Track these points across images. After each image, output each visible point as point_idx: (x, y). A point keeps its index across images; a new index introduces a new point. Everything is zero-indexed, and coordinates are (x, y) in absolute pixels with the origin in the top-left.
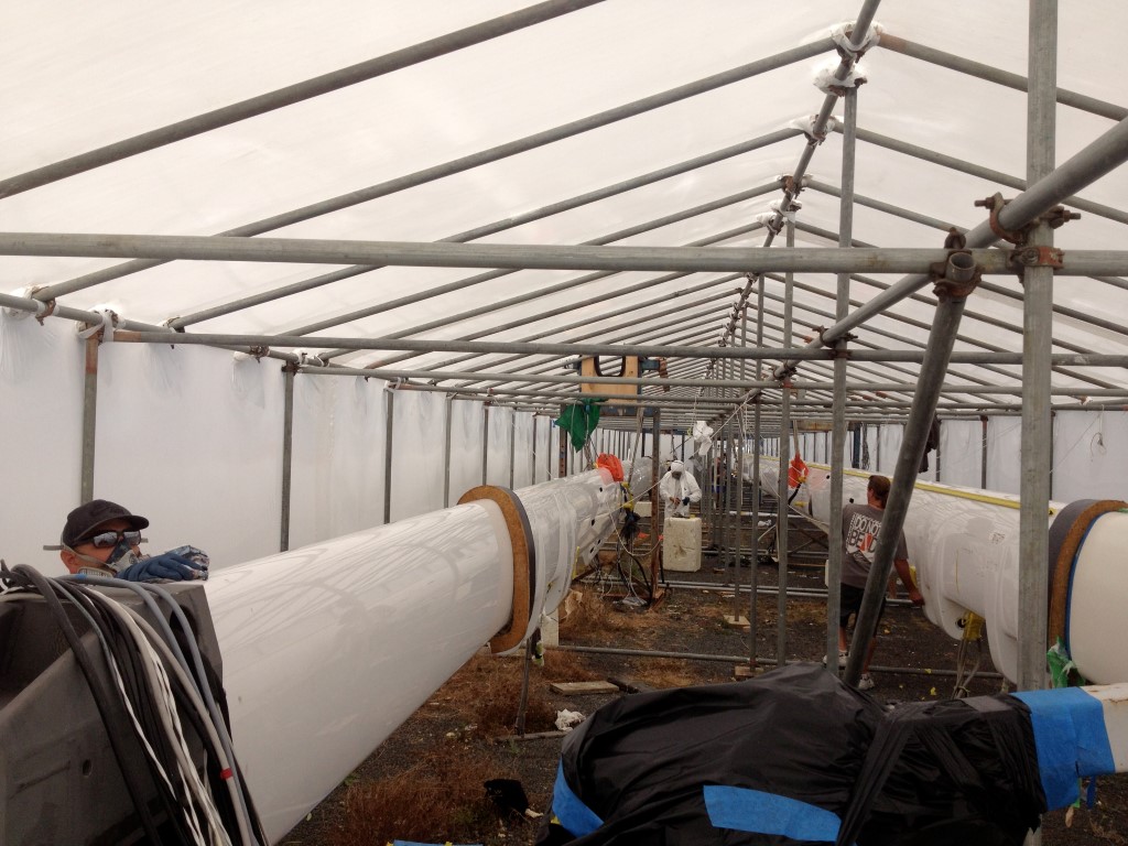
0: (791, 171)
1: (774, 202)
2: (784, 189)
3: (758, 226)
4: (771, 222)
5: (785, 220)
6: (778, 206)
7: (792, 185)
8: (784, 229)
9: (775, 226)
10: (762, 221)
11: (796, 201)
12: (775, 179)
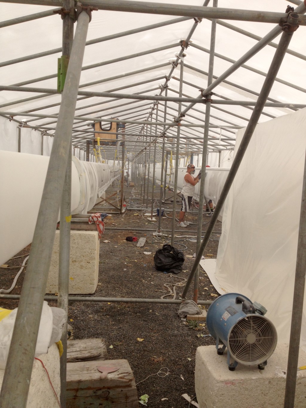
0: (184, 37)
1: (176, 53)
2: (182, 46)
3: (169, 64)
4: (174, 62)
5: (180, 61)
6: (178, 55)
7: (185, 44)
8: (179, 66)
9: (175, 64)
10: (171, 62)
11: (185, 52)
12: (179, 41)
